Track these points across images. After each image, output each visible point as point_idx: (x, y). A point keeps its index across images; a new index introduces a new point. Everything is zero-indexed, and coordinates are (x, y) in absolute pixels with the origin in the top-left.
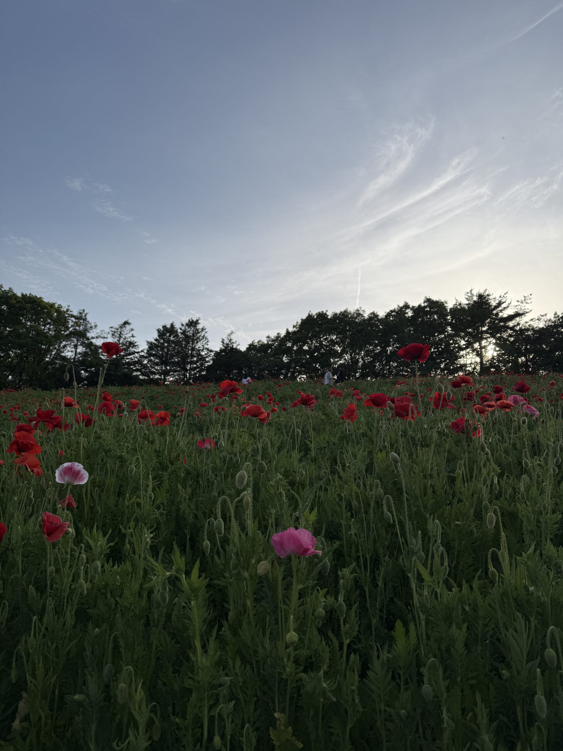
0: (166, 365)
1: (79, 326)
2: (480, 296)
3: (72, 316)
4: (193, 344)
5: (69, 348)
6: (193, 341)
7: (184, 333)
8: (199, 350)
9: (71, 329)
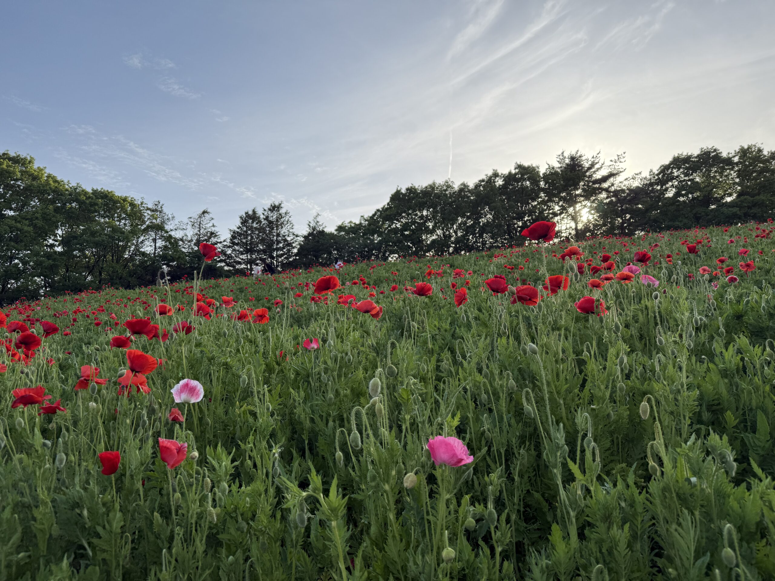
0: (252, 254)
1: (156, 219)
2: (572, 158)
3: (148, 209)
4: (277, 230)
5: (147, 243)
6: (277, 227)
7: (267, 218)
8: (284, 236)
9: (147, 223)
